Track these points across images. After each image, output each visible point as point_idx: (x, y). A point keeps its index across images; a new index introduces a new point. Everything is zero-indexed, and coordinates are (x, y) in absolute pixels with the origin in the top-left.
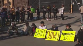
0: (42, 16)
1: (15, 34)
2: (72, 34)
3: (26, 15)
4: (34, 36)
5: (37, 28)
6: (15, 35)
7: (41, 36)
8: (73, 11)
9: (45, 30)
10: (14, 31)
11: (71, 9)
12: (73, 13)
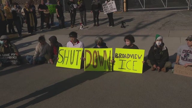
0: (70, 19)
1: (14, 62)
2: (137, 56)
3: (39, 18)
4: (58, 65)
5: (61, 46)
6: (14, 65)
7: (72, 63)
8: (127, 8)
9: (78, 51)
10: (12, 57)
11: (125, 4)
12: (127, 11)
